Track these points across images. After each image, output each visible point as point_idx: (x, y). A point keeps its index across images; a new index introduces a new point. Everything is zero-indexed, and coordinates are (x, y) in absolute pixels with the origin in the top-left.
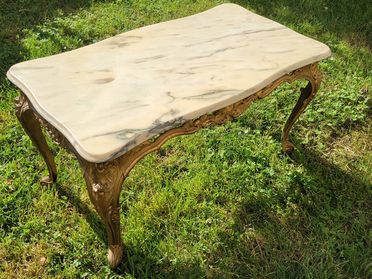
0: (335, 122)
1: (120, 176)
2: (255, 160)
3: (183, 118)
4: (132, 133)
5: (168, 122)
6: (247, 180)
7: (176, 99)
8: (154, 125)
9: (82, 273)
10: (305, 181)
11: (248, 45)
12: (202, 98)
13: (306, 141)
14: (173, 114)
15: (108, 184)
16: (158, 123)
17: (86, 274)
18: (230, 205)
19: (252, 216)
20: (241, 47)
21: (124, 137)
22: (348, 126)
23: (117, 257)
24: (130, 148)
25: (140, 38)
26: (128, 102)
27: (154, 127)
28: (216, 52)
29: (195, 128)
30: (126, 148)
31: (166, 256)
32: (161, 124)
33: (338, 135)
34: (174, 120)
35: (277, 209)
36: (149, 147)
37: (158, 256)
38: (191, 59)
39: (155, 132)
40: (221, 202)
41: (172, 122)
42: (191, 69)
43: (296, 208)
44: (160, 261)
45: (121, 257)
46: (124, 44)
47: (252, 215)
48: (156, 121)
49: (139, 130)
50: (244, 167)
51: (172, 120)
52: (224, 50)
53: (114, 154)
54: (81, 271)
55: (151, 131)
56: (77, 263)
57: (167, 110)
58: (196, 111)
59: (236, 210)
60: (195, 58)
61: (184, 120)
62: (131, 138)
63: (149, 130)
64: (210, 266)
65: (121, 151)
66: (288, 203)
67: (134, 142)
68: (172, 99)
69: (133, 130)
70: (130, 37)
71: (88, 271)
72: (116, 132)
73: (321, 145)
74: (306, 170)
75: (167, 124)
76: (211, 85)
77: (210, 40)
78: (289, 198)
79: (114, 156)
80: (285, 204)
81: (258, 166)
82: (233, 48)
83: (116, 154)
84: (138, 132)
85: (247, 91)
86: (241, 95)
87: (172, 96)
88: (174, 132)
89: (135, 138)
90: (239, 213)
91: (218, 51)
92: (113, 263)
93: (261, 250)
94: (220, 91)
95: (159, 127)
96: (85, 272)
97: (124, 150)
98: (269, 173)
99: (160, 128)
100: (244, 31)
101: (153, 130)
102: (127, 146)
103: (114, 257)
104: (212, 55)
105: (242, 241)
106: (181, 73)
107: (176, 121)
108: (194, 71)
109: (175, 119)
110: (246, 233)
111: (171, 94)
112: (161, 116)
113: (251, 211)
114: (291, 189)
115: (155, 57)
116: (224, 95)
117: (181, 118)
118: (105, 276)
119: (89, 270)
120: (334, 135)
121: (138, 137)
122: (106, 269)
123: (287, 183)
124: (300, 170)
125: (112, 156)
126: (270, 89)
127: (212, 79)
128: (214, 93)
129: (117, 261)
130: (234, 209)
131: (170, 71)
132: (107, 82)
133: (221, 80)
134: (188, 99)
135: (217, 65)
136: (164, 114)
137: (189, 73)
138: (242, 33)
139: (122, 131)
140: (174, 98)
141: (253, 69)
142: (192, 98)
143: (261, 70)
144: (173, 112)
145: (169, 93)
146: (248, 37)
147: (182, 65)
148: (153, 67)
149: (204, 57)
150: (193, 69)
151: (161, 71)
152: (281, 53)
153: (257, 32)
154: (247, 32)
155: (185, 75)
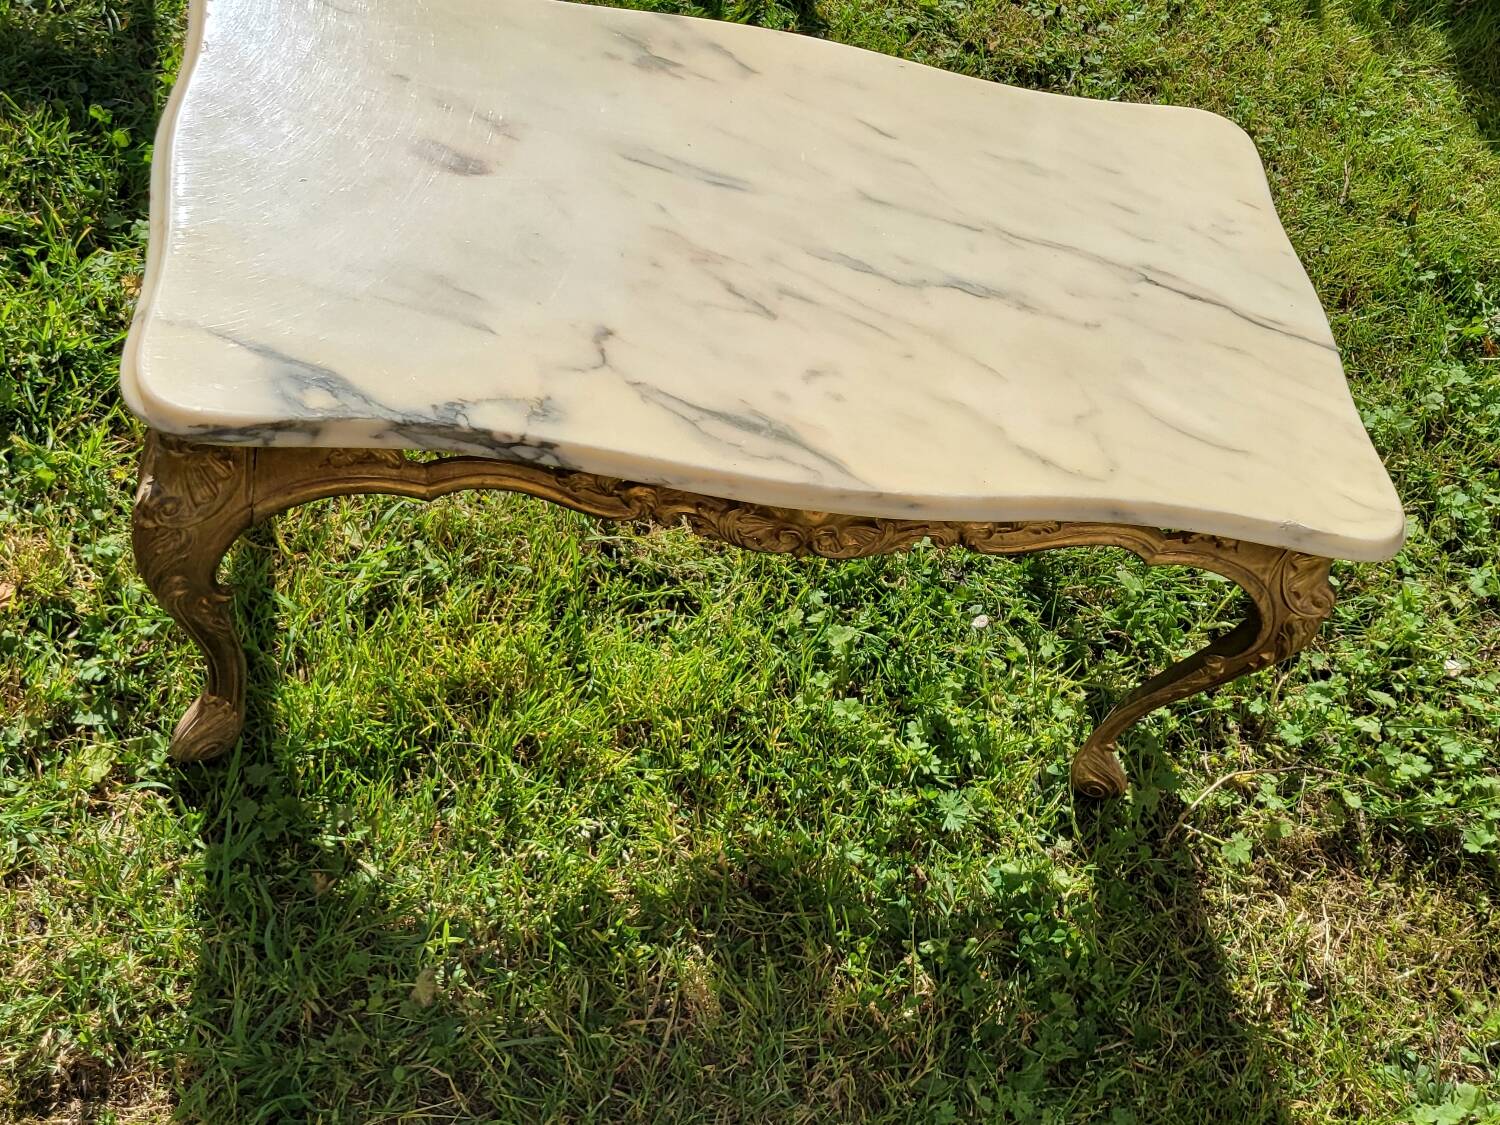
0: (1381, 806)
1: (240, 506)
2: (940, 736)
3: (556, 451)
4: (336, 396)
5: (487, 433)
6: (844, 784)
7: (606, 368)
8: (431, 416)
9: (86, 708)
10: (1035, 930)
11: (1098, 326)
12: (693, 423)
13: (1197, 796)
14: (535, 413)
15: (184, 506)
16: (450, 415)
17: (95, 719)
18: (714, 825)
19: (748, 912)
20: (1062, 318)
21: (294, 393)
22: (1428, 854)
23: (202, 737)
24: (281, 441)
25: (747, 70)
26: (442, 280)
27: (423, 421)
28: (946, 286)
29: (619, 503)
30: (267, 434)
31: (358, 839)
32: (458, 425)
33: (1357, 860)
34: (516, 439)
35: (853, 949)
36: (394, 472)
37: (335, 820)
38: (824, 256)
39: (417, 442)
40: (694, 793)
41: (506, 441)
42: (783, 292)
43: (924, 997)
44: (329, 841)
45: (220, 743)
46: (663, 65)
47: (752, 908)
48: (454, 404)
49: (366, 401)
50: (871, 735)
51: (509, 436)
52: (985, 293)
53: (211, 429)
54: (88, 702)
55: (401, 428)
56: (92, 669)
57: (532, 390)
58: (622, 454)
59: (717, 856)
60: (843, 259)
61: (557, 458)
62: (314, 411)
63: (398, 419)
64: (459, 966)
65: (245, 431)
66: (907, 960)
67: (314, 429)
68: (596, 359)
69: (347, 388)
70: (716, 47)
71: (108, 716)
72: (291, 361)
73: (1239, 848)
74: (1091, 898)
75: (484, 437)
76: (782, 396)
77: (981, 226)
78: (927, 947)
79: (205, 435)
80: (902, 957)
81: (928, 764)
82: (1023, 306)
83: (220, 430)
84: (354, 406)
85: (879, 497)
86: (843, 495)
87: (602, 352)
88: (517, 474)
89: (326, 420)
90: (714, 872)
92: (179, 747)
93: (666, 1038)
94: (784, 436)
95: (442, 430)
96: (97, 711)
97: (256, 436)
98: (945, 817)
99: (445, 436)
100: (1148, 268)
101: (415, 429)
102: (278, 427)
103: (192, 731)
104: (920, 284)
105: (632, 968)
106: (731, 289)
107: (522, 442)
108: (788, 306)
109: (523, 438)
110: (669, 952)
111: (609, 345)
112: (488, 400)
113: (762, 895)
114: (966, 923)
115: (714, 174)
116: (782, 458)
117: (546, 446)
118: (142, 764)
119: (115, 715)
120: (1340, 850)
121: (339, 420)
122: (157, 745)
123: (974, 892)
124: (1070, 881)
125: (203, 430)
126: (1034, 537)
127: (813, 374)
128: (755, 428)
129: (199, 747)
130: (715, 844)
131: (703, 258)
132: (454, 170)
133: (838, 398)
134: (643, 397)
135: (887, 335)
136: (505, 400)
137: (757, 304)
138: (1131, 269)
139: (315, 368)
140: (604, 361)
141: (999, 430)
142: (662, 399)
143: (1027, 453)
144: (543, 409)
145: (609, 333)
146: (1136, 295)
147: (772, 259)
148: (663, 209)
149: (881, 275)
150: (788, 299)
151: (673, 238)
152: (1186, 434)
153: (1191, 297)
154: (1153, 277)
155: (738, 303)
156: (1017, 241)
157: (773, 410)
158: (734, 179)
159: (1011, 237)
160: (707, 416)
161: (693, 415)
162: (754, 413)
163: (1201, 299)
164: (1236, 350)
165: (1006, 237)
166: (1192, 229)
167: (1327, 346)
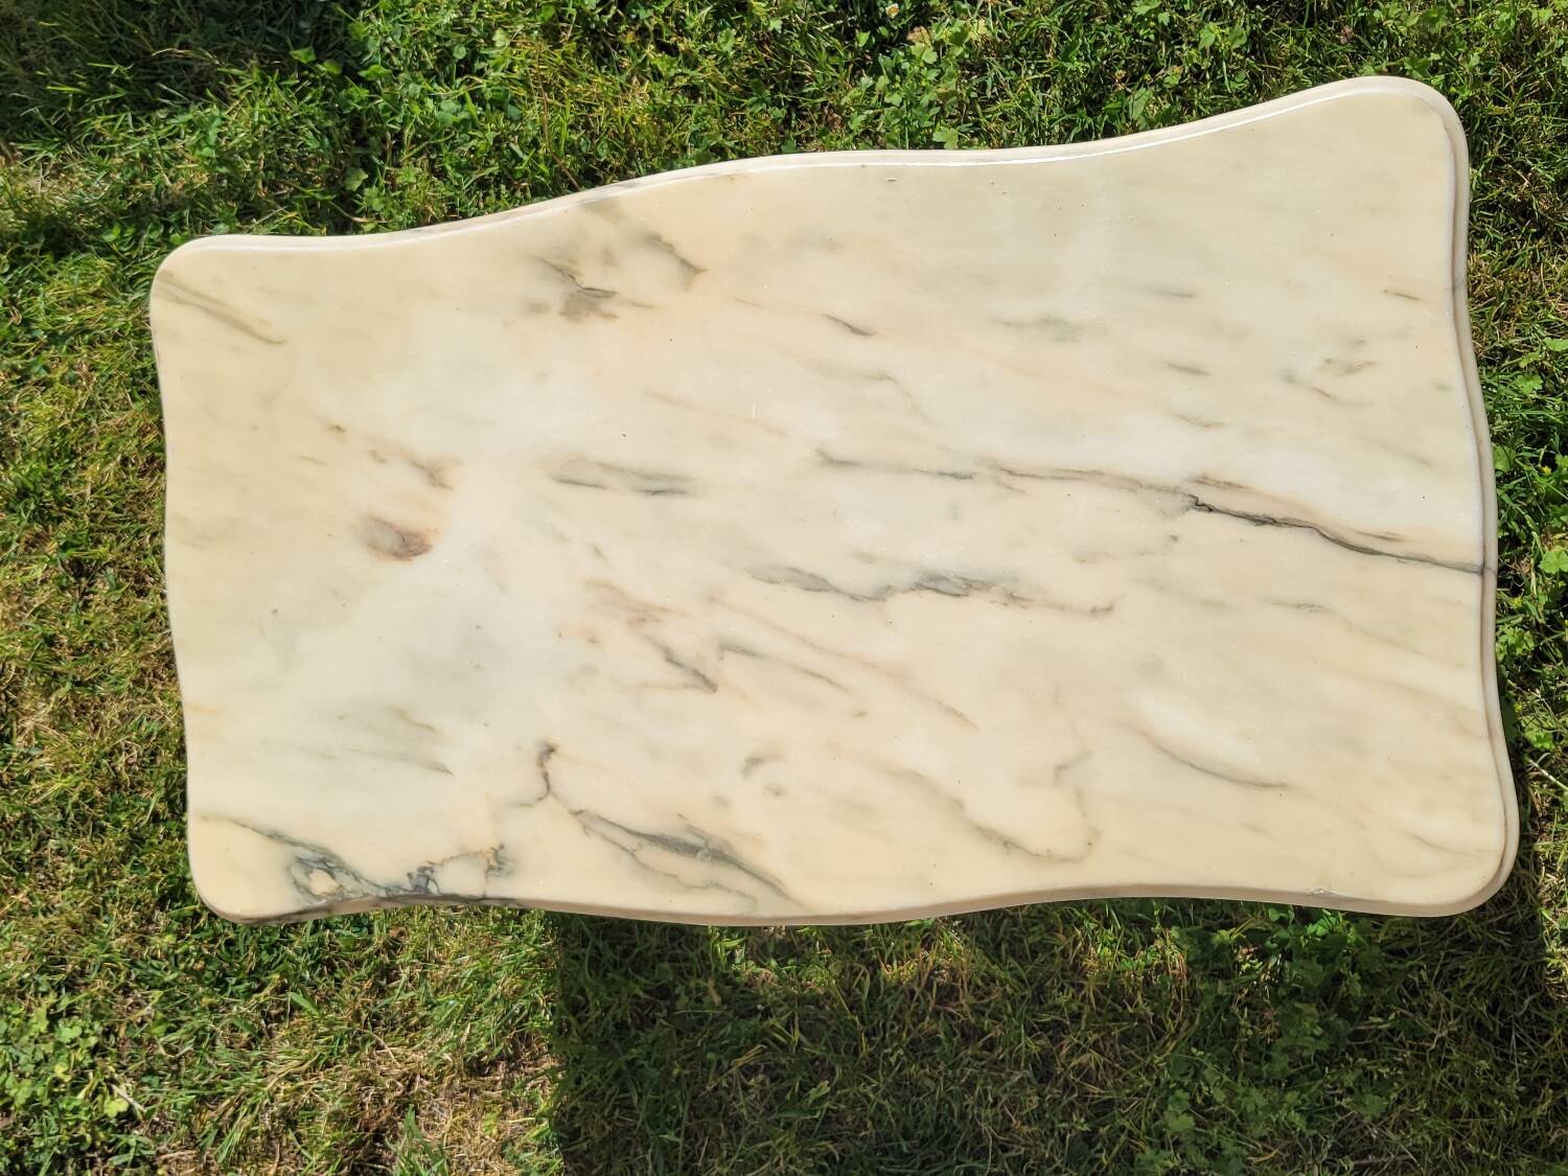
4: (333, 876)
5: (455, 895)
7: (551, 796)
8: (408, 886)
11: (1109, 609)
12: (632, 854)
14: (491, 869)
16: (422, 882)
20: (1063, 608)
21: (302, 879)
25: (690, 270)
26: (401, 714)
27: (402, 893)
28: (919, 587)
32: (431, 892)
42: (727, 647)
46: (595, 296)
48: (425, 868)
49: (357, 879)
52: (964, 587)
57: (484, 837)
60: (795, 577)
62: (319, 898)
63: (384, 894)
68: (541, 787)
69: (342, 867)
72: (294, 843)
76: (721, 802)
77: (969, 467)
82: (1012, 598)
84: (349, 884)
87: (546, 776)
89: (331, 903)
91: (932, 583)
94: (721, 856)
100: (1203, 481)
104: (882, 594)
106: (670, 658)
108: (732, 670)
111: (554, 765)
112: (452, 858)
115: (650, 477)
116: (718, 886)
121: (340, 901)
127: (753, 763)
128: (690, 850)
131: (642, 617)
132: (397, 555)
133: (778, 792)
134: (585, 828)
135: (839, 686)
136: (466, 855)
137: (697, 673)
138: (1175, 491)
139: (314, 848)
140: (548, 788)
141: (958, 805)
142: (602, 828)
143: (986, 834)
144: (498, 862)
145: (551, 750)
146: (1175, 538)
147: (713, 599)
148: (598, 552)
149: (838, 591)
150: (730, 657)
151: (610, 595)
152: (1201, 770)
153: (1260, 521)
154: (1207, 496)
155: (676, 676)
156: (1018, 483)
157: (712, 823)
158: (676, 478)
159: (1008, 474)
160: (645, 842)
161: (630, 842)
162: (691, 830)
163: (1274, 522)
164: (1309, 607)
165: (1005, 477)
166: (1290, 379)
167: (1462, 568)
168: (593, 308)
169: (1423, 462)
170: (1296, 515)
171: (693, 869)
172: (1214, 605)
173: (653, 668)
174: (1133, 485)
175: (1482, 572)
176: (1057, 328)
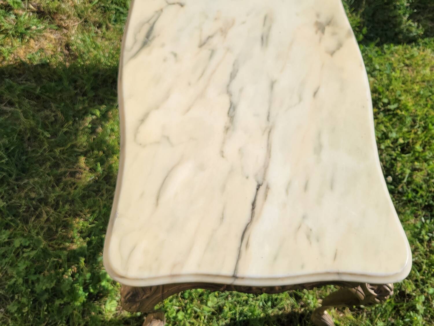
7: (167, 5)
11: (223, 156)
12: (148, 22)
20: (223, 143)
25: (332, 53)
28: (231, 104)
38: (235, 65)
46: (322, 29)
52: (231, 115)
60: (235, 71)
76: (163, 45)
77: (271, 120)
87: (174, 4)
94: (145, 44)
100: (268, 188)
104: (229, 93)
131: (223, 32)
133: (165, 60)
134: (157, 12)
135: (199, 79)
137: (205, 43)
138: (264, 179)
140: (170, 4)
141: (157, 107)
142: (156, 16)
143: (146, 115)
145: (182, 5)
146: (247, 178)
147: (228, 49)
148: (244, 23)
149: (230, 81)
150: (210, 52)
151: (230, 24)
152: (165, 180)
153: (253, 204)
154: (262, 189)
155: (204, 38)
156: (266, 134)
157: (155, 43)
158: (267, 44)
160: (151, 26)
161: (151, 22)
162: (154, 38)
163: (253, 209)
164: (222, 218)
165: (268, 130)
166: (304, 217)
167: (236, 269)
168: (319, 29)
169: (275, 258)
170: (256, 215)
171: (141, 36)
172: (223, 188)
173: (206, 33)
174: (266, 167)
175: (235, 277)
176: (319, 149)
